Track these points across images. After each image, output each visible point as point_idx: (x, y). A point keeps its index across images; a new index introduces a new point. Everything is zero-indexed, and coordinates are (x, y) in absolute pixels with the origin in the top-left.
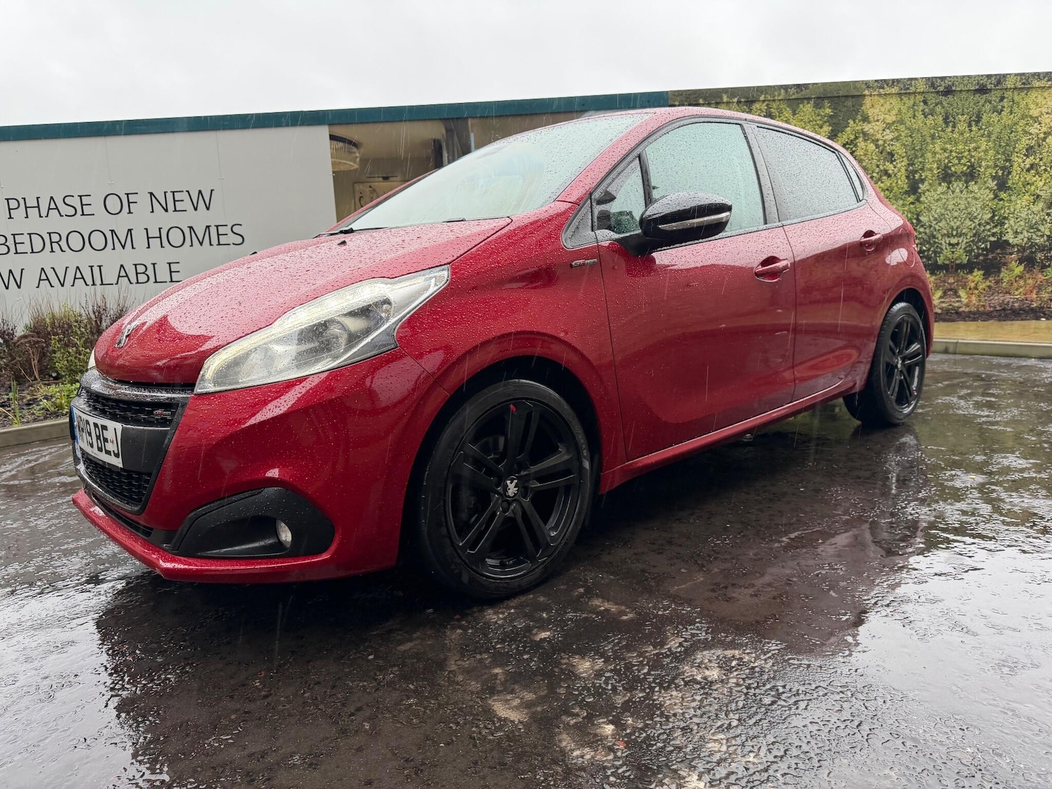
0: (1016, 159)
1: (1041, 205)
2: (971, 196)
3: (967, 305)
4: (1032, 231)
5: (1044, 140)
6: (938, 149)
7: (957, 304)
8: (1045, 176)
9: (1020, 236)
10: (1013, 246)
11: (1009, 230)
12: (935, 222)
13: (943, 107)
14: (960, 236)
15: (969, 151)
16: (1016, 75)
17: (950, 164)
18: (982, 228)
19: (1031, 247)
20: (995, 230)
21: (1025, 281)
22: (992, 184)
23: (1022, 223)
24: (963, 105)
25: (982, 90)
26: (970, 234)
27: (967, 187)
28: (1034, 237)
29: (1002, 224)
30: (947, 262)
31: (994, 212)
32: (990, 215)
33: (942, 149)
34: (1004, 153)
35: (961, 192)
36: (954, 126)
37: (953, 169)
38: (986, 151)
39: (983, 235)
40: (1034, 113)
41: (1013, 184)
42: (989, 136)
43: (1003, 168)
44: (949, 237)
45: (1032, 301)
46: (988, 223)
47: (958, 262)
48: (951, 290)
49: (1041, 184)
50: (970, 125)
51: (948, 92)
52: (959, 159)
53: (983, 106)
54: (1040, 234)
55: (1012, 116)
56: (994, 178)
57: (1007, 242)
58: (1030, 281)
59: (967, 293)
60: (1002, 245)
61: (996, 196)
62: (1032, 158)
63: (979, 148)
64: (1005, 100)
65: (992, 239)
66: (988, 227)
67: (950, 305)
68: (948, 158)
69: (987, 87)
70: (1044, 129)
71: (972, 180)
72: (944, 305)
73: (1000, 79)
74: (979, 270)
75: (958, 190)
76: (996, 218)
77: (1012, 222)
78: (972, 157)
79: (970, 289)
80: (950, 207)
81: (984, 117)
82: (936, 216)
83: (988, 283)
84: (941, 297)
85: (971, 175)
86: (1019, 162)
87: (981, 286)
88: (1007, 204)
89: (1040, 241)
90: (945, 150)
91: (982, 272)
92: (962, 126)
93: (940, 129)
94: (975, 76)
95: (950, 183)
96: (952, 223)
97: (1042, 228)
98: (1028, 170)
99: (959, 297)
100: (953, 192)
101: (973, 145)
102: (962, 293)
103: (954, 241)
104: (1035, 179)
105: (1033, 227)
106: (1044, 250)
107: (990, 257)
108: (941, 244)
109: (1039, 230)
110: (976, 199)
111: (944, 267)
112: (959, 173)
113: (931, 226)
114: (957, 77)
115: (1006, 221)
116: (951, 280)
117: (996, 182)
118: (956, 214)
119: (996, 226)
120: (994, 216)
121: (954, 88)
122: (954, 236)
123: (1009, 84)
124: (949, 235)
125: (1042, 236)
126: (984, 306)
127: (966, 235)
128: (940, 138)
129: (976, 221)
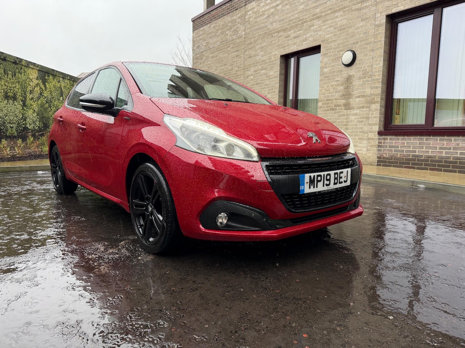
0: (27, 94)
1: (36, 114)
2: (16, 107)
3: (19, 154)
4: (34, 124)
5: (34, 88)
6: (3, 84)
7: (15, 154)
8: (36, 103)
9: (31, 126)
10: (29, 130)
11: (28, 123)
12: (4, 117)
13: (3, 66)
14: (13, 124)
15: (13, 87)
16: (25, 60)
17: (8, 92)
18: (20, 121)
19: (34, 130)
20: (24, 122)
21: (34, 144)
22: (21, 103)
23: (31, 120)
24: (10, 67)
25: (15, 63)
26: (16, 123)
27: (14, 103)
28: (35, 126)
29: (26, 120)
30: (10, 135)
31: (23, 115)
32: (22, 116)
33: (4, 84)
34: (24, 91)
35: (12, 104)
36: (7, 75)
37: (9, 94)
38: (18, 89)
39: (20, 124)
40: (31, 77)
41: (27, 104)
42: (19, 83)
43: (24, 97)
44: (10, 124)
45: (37, 152)
46: (22, 119)
47: (14, 135)
48: (12, 147)
49: (35, 106)
50: (13, 77)
51: (4, 59)
52: (11, 90)
53: (16, 69)
54: (36, 125)
55: (25, 77)
56: (22, 101)
57: (27, 127)
58: (35, 144)
59: (18, 149)
60: (26, 129)
61: (23, 108)
62: (32, 95)
63: (16, 87)
64: (22, 69)
65: (23, 126)
66: (22, 121)
67: (13, 154)
68: (6, 89)
69: (17, 62)
70: (34, 85)
71: (15, 100)
72: (11, 154)
73: (21, 60)
74: (20, 139)
75: (11, 104)
76: (24, 117)
77: (28, 120)
78: (14, 90)
79: (18, 147)
80: (9, 111)
81: (17, 74)
82: (5, 114)
83: (23, 145)
84: (9, 151)
85: (14, 98)
86: (29, 96)
87: (22, 146)
88: (26, 112)
89: (37, 128)
90: (5, 85)
91: (21, 140)
92: (10, 76)
93: (3, 75)
94: (13, 56)
95: (8, 100)
96: (10, 118)
97: (36, 123)
98: (31, 100)
99: (15, 150)
100: (10, 104)
101: (14, 85)
102: (16, 149)
103: (12, 126)
104: (33, 103)
105: (34, 122)
106: (38, 132)
107: (23, 133)
108: (7, 127)
109: (36, 124)
110: (17, 108)
111: (10, 137)
112: (11, 96)
113: (3, 118)
114: (7, 54)
115: (27, 119)
116: (12, 143)
117: (22, 103)
118: (11, 114)
119: (24, 121)
120: (23, 116)
121: (6, 59)
122: (12, 124)
123: (23, 63)
124: (10, 123)
125: (37, 126)
126: (23, 154)
127: (15, 123)
128: (3, 79)
129: (18, 118)
